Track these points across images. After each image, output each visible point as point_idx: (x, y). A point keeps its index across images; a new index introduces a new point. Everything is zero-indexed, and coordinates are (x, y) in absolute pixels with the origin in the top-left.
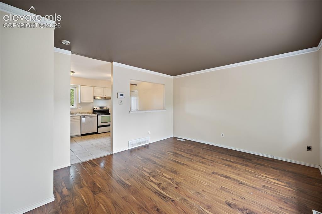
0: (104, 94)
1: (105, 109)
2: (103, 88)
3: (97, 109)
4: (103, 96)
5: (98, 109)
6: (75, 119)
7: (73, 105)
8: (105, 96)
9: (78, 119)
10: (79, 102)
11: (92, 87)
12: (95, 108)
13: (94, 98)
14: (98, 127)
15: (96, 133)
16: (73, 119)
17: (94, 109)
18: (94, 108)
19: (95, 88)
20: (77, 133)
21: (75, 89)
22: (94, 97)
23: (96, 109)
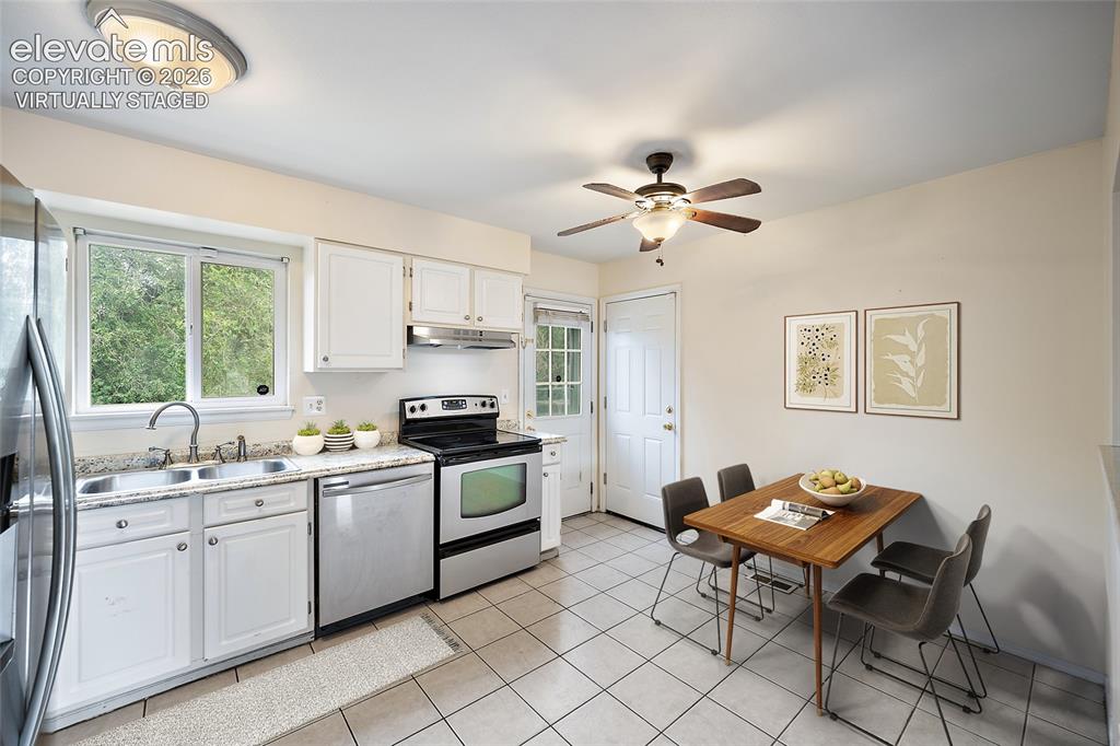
0: (472, 309)
1: (472, 409)
2: (467, 270)
3: (425, 415)
4: (468, 326)
5: (435, 410)
6: (266, 510)
7: (263, 390)
8: (478, 326)
9: (292, 505)
10: (309, 367)
11: (399, 260)
12: (413, 410)
13: (411, 337)
14: (442, 550)
15: (432, 597)
16: (256, 512)
17: (409, 416)
18: (408, 405)
19: (417, 264)
20: (288, 619)
21: (278, 269)
22: (410, 329)
23: (418, 415)
